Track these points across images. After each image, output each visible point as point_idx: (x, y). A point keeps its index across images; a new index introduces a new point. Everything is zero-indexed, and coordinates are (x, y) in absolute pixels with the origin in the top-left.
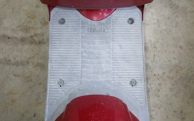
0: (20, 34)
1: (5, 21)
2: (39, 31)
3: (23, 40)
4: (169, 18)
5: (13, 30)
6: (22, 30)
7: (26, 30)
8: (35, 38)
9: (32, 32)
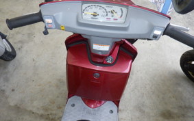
0: (41, 112)
1: (35, 102)
2: (54, 112)
3: (42, 116)
4: (138, 118)
5: (38, 108)
6: (44, 109)
7: (46, 110)
8: (50, 116)
9: (49, 112)
